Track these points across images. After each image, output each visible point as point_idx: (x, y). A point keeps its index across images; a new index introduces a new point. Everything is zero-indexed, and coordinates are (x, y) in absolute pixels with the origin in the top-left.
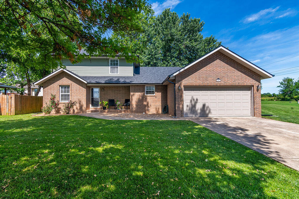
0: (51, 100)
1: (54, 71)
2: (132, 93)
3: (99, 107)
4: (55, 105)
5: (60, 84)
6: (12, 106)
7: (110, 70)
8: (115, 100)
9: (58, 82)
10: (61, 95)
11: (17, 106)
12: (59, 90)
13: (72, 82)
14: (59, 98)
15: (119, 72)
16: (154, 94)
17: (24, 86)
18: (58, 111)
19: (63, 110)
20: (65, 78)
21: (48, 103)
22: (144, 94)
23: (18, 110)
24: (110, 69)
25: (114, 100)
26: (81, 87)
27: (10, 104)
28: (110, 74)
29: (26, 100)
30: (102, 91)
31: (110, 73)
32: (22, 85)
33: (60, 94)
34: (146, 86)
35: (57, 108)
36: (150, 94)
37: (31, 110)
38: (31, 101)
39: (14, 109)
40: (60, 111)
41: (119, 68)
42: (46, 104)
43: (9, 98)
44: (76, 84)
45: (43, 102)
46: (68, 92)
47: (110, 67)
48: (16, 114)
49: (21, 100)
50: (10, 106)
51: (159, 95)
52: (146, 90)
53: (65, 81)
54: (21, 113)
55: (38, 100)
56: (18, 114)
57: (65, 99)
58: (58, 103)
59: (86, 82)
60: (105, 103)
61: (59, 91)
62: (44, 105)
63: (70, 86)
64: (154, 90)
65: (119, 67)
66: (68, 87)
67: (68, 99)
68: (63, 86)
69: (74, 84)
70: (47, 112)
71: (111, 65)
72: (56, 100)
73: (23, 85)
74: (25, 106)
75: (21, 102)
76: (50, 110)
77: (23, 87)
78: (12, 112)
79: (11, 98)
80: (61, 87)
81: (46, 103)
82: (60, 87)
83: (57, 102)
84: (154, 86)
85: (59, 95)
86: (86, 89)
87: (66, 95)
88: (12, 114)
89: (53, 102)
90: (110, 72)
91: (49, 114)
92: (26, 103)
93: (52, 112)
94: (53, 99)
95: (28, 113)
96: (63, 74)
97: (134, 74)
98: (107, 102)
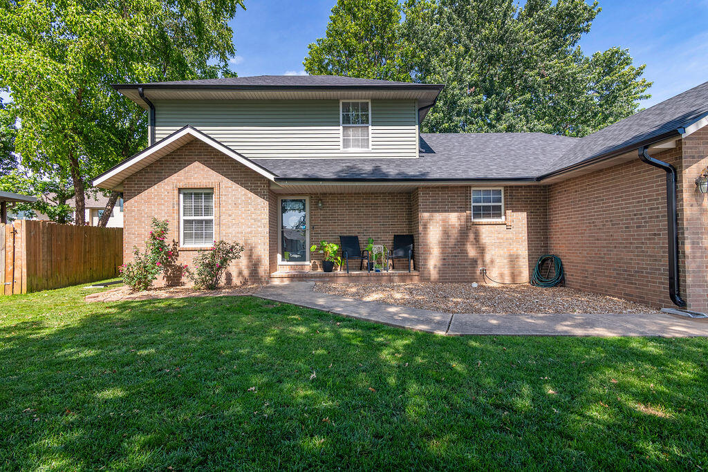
0: (155, 239)
1: (157, 140)
2: (426, 215)
3: (307, 263)
4: (165, 256)
5: (181, 185)
6: (18, 262)
7: (341, 139)
8: (361, 239)
9: (174, 177)
10: (186, 222)
11: (35, 261)
12: (179, 204)
13: (221, 177)
14: (179, 231)
15: (371, 143)
16: (499, 216)
17: (68, 198)
18: (174, 280)
19: (196, 276)
20: (196, 164)
21: (142, 250)
22: (468, 219)
23: (40, 274)
24: (341, 136)
25: (356, 237)
26: (251, 195)
27: (10, 255)
28: (342, 150)
29: (66, 238)
30: (317, 208)
31: (341, 147)
32: (63, 198)
33: (182, 218)
34: (472, 189)
35: (170, 266)
36: (488, 216)
37: (85, 272)
38: (85, 244)
39: (25, 270)
40: (184, 279)
41: (370, 131)
42: (137, 253)
43: (8, 234)
44: (235, 186)
45: (125, 246)
46: (208, 210)
47: (341, 128)
48: (31, 289)
49: (50, 240)
50: (10, 261)
51: (519, 220)
52: (473, 204)
53: (197, 174)
54: (50, 284)
55: (106, 239)
56: (40, 287)
57: (199, 236)
58: (175, 249)
59: (272, 178)
60: (332, 248)
61: (176, 207)
62: (129, 258)
63: (216, 191)
64: (502, 204)
65: (370, 127)
66: (208, 193)
67: (209, 236)
68: (189, 191)
69: (226, 182)
70: (139, 283)
71: (347, 120)
72: (168, 241)
73: (64, 196)
74: (66, 259)
75: (50, 247)
76: (150, 277)
77: (65, 202)
78: (18, 281)
79: (14, 232)
80: (184, 194)
81: (136, 249)
82: (181, 196)
83: (171, 247)
84: (502, 189)
85: (179, 222)
86: (269, 200)
87: (201, 222)
88: (17, 291)
89: (160, 248)
90: (341, 144)
91: (146, 289)
92: (66, 248)
93: (154, 282)
94: (158, 238)
95: (75, 284)
96: (190, 151)
97: (420, 152)
98: (336, 248)
